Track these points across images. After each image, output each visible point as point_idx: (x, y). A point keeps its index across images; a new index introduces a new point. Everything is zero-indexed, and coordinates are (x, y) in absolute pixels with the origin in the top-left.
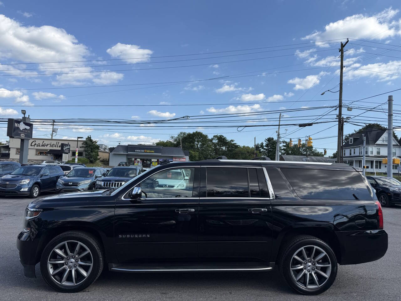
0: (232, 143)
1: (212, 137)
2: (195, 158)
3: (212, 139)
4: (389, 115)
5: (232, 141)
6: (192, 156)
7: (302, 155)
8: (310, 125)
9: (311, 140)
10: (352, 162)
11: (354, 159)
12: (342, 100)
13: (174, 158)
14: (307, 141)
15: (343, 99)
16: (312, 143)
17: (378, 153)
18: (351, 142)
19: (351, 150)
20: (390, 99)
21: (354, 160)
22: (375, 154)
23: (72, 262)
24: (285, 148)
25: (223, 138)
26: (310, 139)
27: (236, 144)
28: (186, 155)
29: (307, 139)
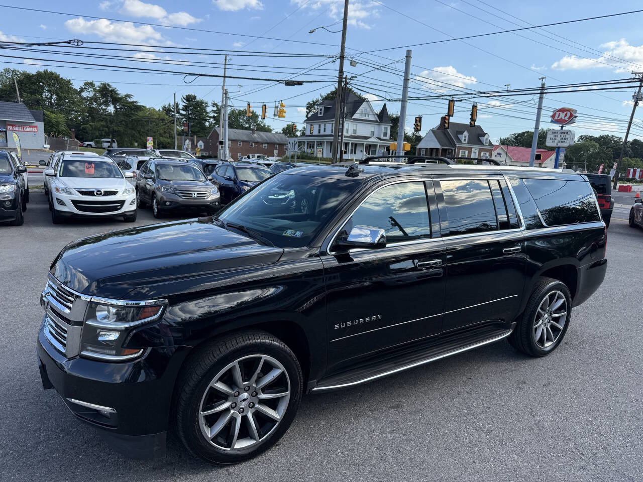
0: (129, 100)
1: (82, 85)
2: (57, 125)
3: (82, 90)
4: (404, 80)
5: (128, 96)
6: (50, 122)
7: (243, 128)
8: (300, 83)
9: (284, 107)
10: (313, 145)
11: (326, 139)
12: (344, 47)
13: (10, 125)
14: (276, 109)
15: (346, 45)
16: (285, 112)
17: (355, 131)
18: (321, 113)
19: (320, 125)
20: (408, 57)
21: (325, 141)
22: (350, 133)
23: (244, 400)
24: (216, 115)
25: (110, 89)
26: (282, 106)
27: (136, 102)
28: (37, 120)
29: (277, 104)
